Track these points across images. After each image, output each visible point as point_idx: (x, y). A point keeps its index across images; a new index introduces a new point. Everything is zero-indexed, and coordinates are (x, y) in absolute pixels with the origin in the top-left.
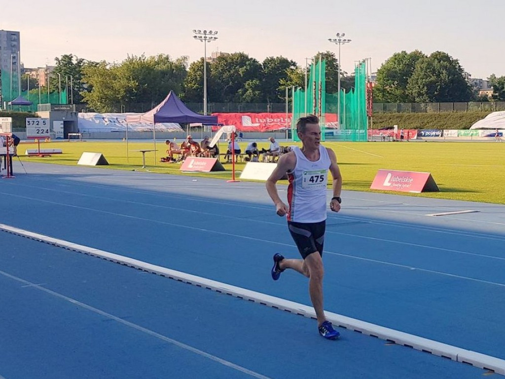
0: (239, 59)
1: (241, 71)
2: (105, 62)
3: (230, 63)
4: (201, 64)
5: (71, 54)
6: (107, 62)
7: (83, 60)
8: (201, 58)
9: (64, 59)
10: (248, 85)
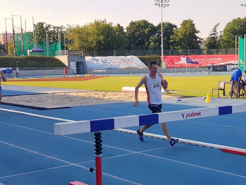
0: (144, 24)
1: (146, 31)
2: (62, 26)
3: (138, 26)
4: (118, 28)
5: (43, 22)
6: (64, 27)
7: (50, 25)
8: (117, 24)
9: (39, 25)
10: (151, 39)
